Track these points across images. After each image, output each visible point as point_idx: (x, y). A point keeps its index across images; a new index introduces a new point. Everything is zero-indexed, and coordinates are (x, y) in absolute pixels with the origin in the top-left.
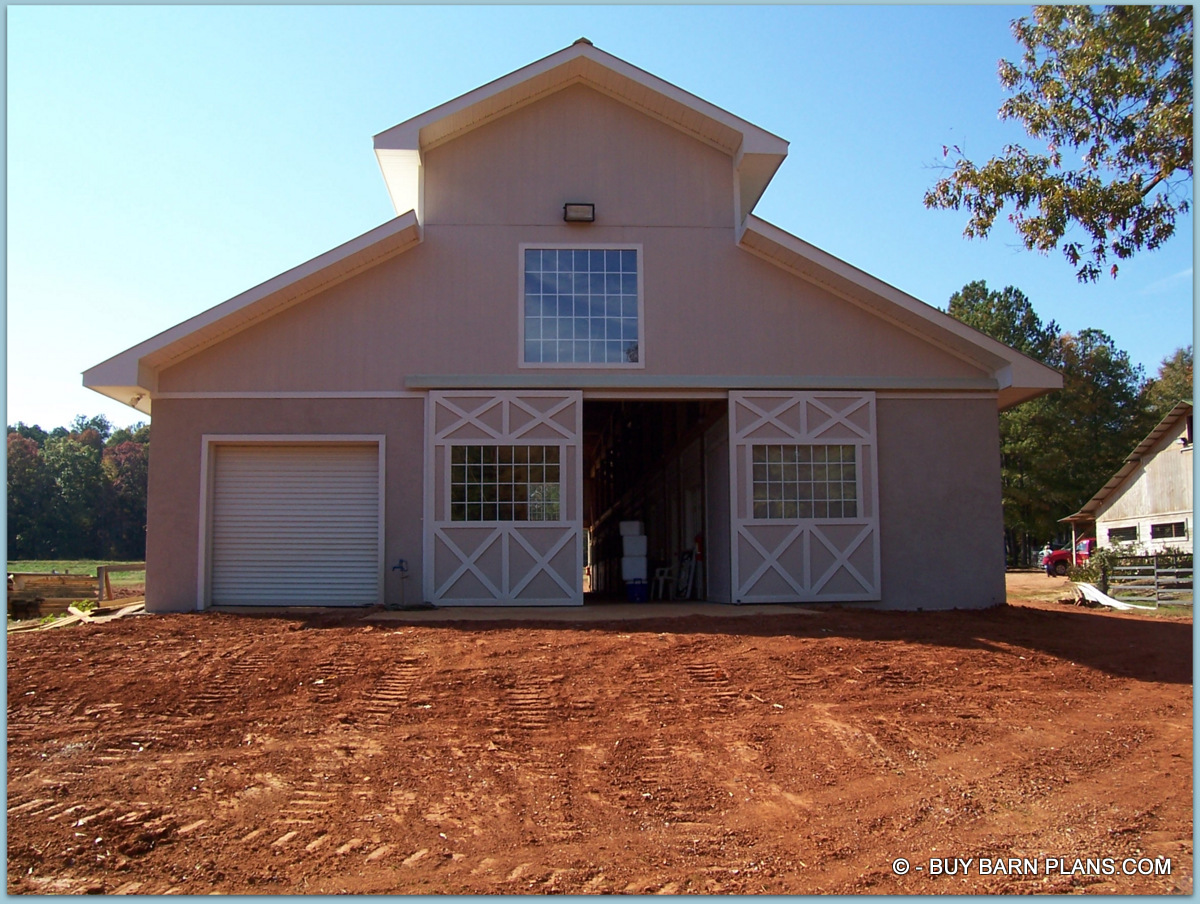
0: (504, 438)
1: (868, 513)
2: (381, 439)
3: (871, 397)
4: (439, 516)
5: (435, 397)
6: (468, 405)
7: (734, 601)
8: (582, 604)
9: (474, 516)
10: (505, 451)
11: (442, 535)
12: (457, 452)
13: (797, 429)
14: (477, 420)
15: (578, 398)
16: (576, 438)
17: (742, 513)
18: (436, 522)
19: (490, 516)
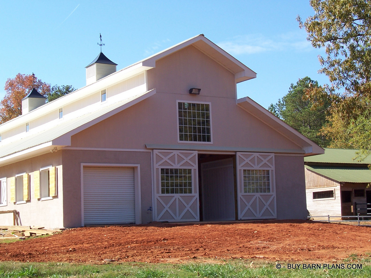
0: (176, 166)
1: (273, 191)
2: (139, 166)
3: (273, 155)
4: (158, 192)
5: (156, 152)
6: (165, 154)
7: (240, 219)
8: (199, 221)
9: (168, 192)
10: (176, 170)
11: (159, 198)
12: (162, 170)
13: (254, 164)
14: (168, 160)
15: (196, 153)
16: (196, 167)
17: (241, 192)
18: (157, 195)
19: (172, 192)
